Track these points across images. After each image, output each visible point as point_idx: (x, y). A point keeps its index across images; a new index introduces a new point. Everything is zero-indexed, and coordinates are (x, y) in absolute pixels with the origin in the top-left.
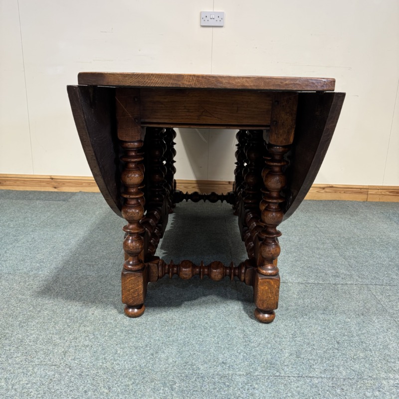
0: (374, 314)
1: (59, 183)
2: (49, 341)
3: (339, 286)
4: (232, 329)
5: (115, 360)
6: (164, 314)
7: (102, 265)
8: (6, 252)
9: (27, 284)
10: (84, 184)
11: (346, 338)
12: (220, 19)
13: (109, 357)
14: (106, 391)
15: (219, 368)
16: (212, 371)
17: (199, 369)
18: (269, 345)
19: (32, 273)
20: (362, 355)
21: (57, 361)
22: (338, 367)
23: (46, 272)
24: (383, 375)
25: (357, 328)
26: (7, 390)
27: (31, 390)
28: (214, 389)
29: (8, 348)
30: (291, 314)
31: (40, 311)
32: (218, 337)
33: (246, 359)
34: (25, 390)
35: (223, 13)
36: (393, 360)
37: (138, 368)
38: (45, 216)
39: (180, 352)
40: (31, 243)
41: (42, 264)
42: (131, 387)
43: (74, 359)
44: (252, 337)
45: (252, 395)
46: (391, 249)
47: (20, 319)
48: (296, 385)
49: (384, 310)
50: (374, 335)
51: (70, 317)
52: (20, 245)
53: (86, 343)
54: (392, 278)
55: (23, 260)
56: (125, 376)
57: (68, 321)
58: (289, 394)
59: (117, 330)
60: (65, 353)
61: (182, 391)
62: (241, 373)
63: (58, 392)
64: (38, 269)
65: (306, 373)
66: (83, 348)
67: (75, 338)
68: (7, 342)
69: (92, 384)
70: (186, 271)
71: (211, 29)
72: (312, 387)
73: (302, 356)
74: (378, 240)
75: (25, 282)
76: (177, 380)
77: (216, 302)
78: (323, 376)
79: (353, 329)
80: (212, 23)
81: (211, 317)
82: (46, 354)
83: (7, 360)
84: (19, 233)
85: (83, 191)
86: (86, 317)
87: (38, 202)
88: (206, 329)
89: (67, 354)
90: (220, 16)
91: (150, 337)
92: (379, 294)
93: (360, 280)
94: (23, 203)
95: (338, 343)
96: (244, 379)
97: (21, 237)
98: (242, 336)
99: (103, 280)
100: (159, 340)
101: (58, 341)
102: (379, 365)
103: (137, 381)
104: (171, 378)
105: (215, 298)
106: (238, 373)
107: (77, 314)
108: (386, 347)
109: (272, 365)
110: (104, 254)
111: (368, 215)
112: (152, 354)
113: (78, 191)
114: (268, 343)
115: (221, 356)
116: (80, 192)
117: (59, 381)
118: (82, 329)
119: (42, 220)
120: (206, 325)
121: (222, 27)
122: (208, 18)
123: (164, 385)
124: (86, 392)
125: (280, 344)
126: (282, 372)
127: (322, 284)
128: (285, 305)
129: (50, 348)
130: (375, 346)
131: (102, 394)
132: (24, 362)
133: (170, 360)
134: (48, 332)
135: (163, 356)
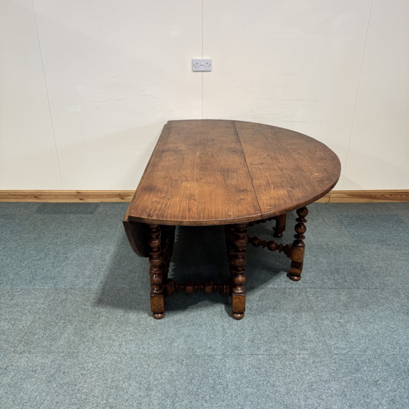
0: (304, 311)
1: (84, 196)
2: (109, 338)
3: (287, 289)
4: (216, 324)
5: (149, 349)
6: (175, 316)
7: (131, 278)
8: (63, 270)
9: (85, 297)
10: (104, 196)
11: (283, 328)
12: (208, 65)
13: (146, 347)
14: (147, 367)
15: (208, 351)
16: (203, 353)
17: (196, 352)
18: (237, 335)
19: (86, 288)
20: (290, 340)
21: (117, 350)
22: (274, 348)
23: (95, 286)
24: (298, 352)
25: (291, 322)
26: (95, 368)
27: (107, 368)
28: (205, 363)
29: (87, 344)
30: (253, 313)
31: (99, 318)
32: (208, 331)
33: (223, 344)
34: (104, 368)
35: (211, 60)
36: (306, 343)
37: (163, 353)
38: (80, 232)
39: (185, 342)
40: (78, 260)
41: (90, 279)
42: (160, 364)
43: (126, 349)
44: (227, 330)
45: (224, 366)
46: (332, 255)
47: (88, 324)
48: (249, 359)
49: (312, 308)
50: (300, 326)
51: (118, 321)
52: (70, 263)
53: (131, 338)
54: (324, 282)
55: (77, 276)
56: (156, 358)
57: (118, 324)
58: (245, 365)
59: (148, 328)
60: (120, 345)
61: (188, 365)
62: (220, 353)
63: (122, 368)
64: (89, 284)
65: (256, 352)
66: (130, 342)
67: (125, 335)
68: (85, 339)
69: (139, 363)
70: (190, 288)
71: (202, 73)
72: (257, 360)
73: (255, 341)
74: (325, 247)
75: (83, 295)
76: (185, 359)
77: (207, 305)
78: (265, 353)
79: (288, 322)
80: (202, 68)
81: (204, 317)
82: (110, 346)
83: (89, 351)
84: (67, 251)
85: (104, 201)
86: (128, 320)
87: (71, 216)
88: (200, 325)
89: (122, 346)
90: (208, 63)
91: (167, 333)
92: (311, 295)
93: (302, 285)
94: (60, 218)
95: (278, 332)
96: (221, 357)
97: (70, 255)
98: (221, 330)
99: (134, 291)
100: (173, 334)
101: (115, 338)
102: (297, 346)
103: (163, 360)
104: (181, 358)
105: (206, 302)
106: (218, 353)
107: (122, 318)
108: (305, 334)
109: (237, 348)
110: (131, 268)
111: (326, 219)
112: (170, 344)
113: (100, 202)
114: (236, 333)
115: (209, 343)
116: (102, 202)
117: (121, 362)
118: (127, 329)
119: (79, 236)
120: (201, 323)
121: (210, 71)
122: (199, 65)
123: (178, 362)
124: (136, 367)
125: (243, 334)
126: (242, 352)
127: (276, 289)
128: (250, 306)
129: (111, 342)
130: (299, 333)
131: (145, 368)
132: (99, 352)
133: (180, 347)
134: (107, 332)
135: (176, 344)
